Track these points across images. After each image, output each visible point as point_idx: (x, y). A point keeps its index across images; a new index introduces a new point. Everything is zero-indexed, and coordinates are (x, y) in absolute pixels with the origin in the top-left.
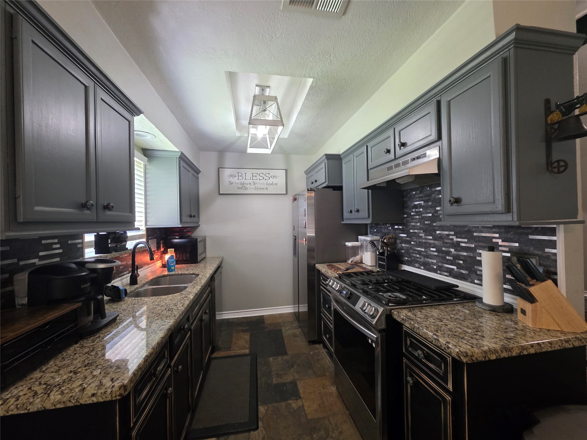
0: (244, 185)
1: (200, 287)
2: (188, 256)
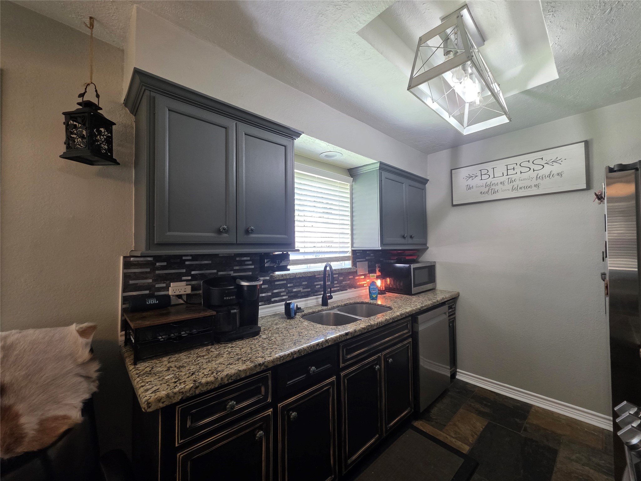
0: (492, 187)
2: (401, 284)
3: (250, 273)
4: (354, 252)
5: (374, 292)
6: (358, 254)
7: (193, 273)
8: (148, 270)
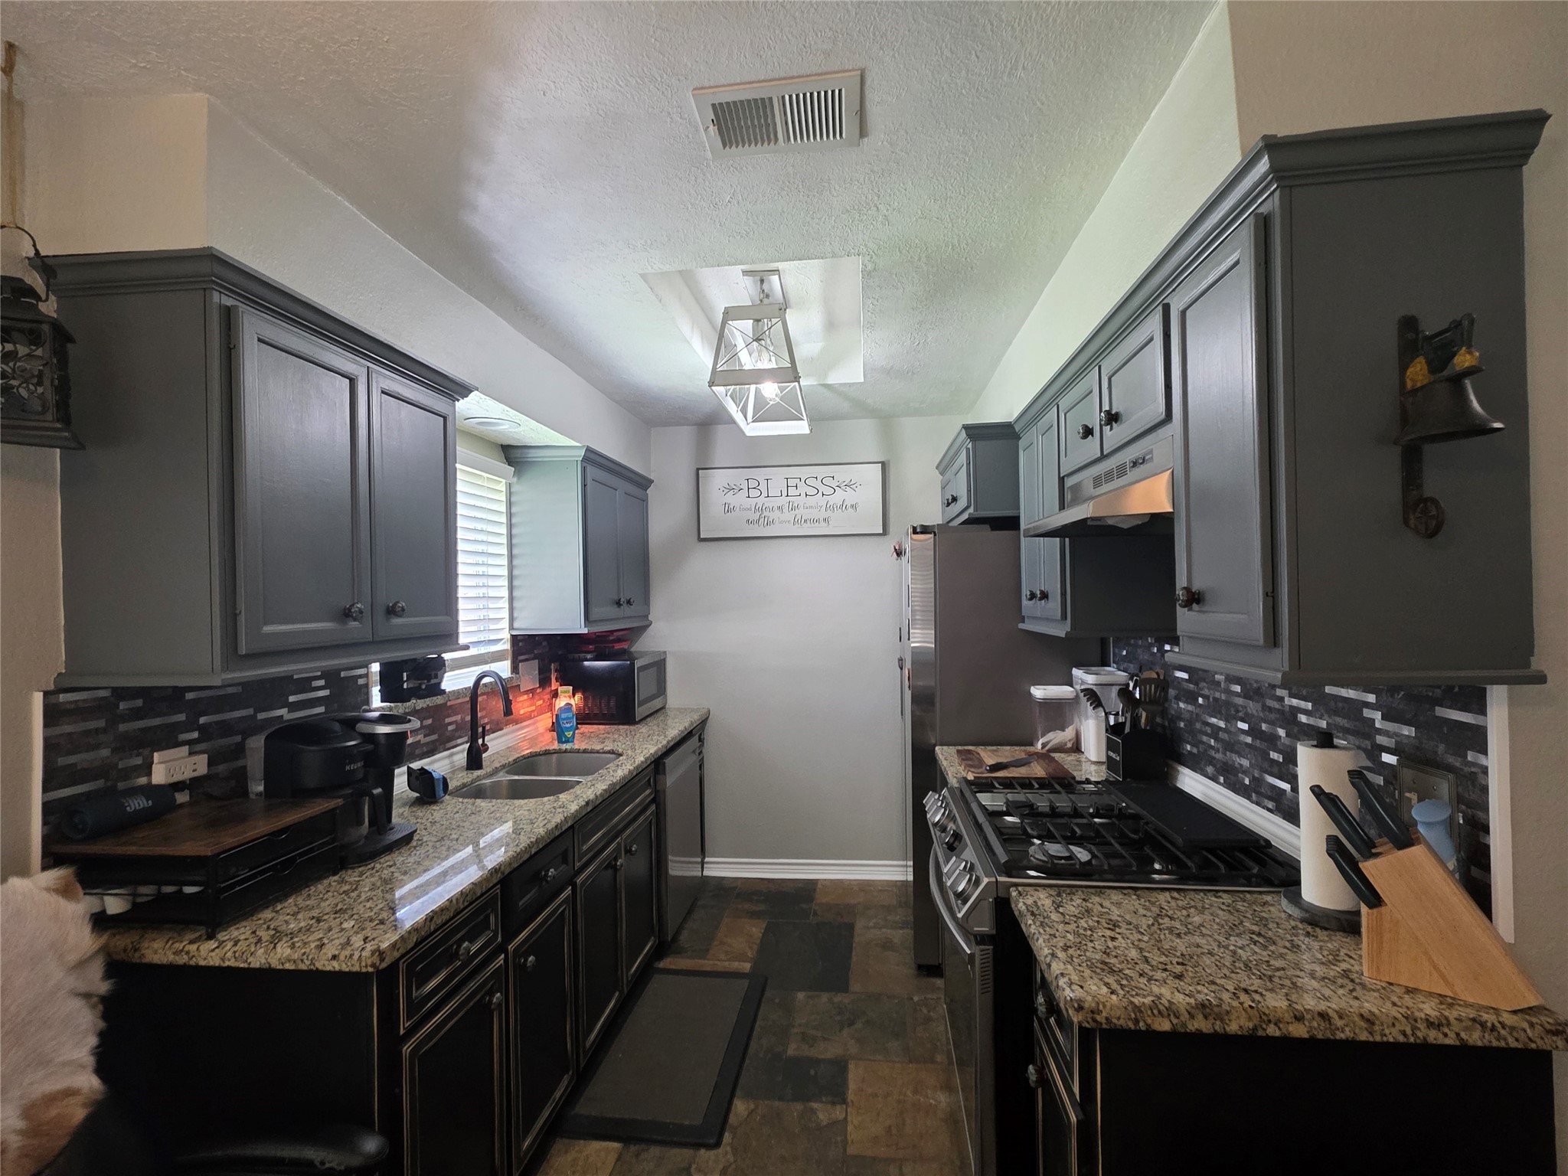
0: (765, 514)
1: (604, 787)
2: (612, 703)
3: (322, 709)
4: (514, 637)
5: (568, 725)
6: (520, 644)
7: (202, 720)
8: (101, 723)
